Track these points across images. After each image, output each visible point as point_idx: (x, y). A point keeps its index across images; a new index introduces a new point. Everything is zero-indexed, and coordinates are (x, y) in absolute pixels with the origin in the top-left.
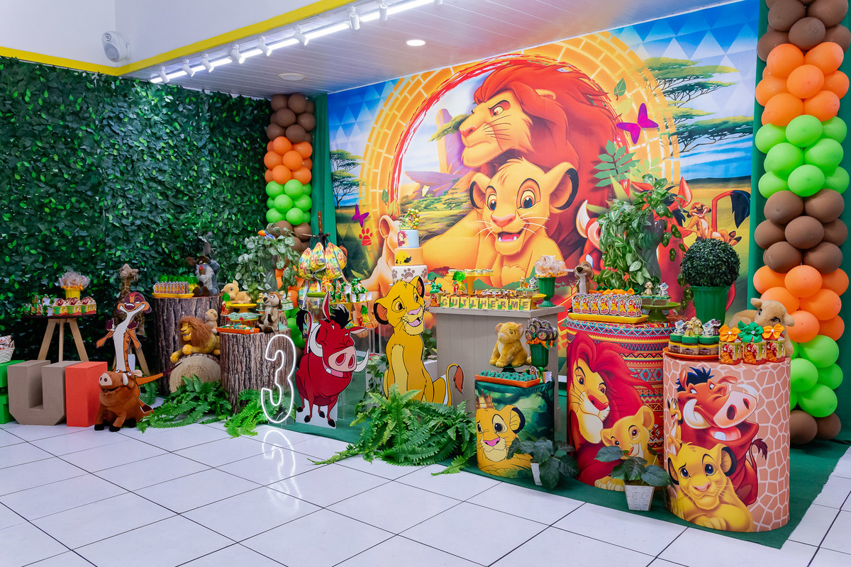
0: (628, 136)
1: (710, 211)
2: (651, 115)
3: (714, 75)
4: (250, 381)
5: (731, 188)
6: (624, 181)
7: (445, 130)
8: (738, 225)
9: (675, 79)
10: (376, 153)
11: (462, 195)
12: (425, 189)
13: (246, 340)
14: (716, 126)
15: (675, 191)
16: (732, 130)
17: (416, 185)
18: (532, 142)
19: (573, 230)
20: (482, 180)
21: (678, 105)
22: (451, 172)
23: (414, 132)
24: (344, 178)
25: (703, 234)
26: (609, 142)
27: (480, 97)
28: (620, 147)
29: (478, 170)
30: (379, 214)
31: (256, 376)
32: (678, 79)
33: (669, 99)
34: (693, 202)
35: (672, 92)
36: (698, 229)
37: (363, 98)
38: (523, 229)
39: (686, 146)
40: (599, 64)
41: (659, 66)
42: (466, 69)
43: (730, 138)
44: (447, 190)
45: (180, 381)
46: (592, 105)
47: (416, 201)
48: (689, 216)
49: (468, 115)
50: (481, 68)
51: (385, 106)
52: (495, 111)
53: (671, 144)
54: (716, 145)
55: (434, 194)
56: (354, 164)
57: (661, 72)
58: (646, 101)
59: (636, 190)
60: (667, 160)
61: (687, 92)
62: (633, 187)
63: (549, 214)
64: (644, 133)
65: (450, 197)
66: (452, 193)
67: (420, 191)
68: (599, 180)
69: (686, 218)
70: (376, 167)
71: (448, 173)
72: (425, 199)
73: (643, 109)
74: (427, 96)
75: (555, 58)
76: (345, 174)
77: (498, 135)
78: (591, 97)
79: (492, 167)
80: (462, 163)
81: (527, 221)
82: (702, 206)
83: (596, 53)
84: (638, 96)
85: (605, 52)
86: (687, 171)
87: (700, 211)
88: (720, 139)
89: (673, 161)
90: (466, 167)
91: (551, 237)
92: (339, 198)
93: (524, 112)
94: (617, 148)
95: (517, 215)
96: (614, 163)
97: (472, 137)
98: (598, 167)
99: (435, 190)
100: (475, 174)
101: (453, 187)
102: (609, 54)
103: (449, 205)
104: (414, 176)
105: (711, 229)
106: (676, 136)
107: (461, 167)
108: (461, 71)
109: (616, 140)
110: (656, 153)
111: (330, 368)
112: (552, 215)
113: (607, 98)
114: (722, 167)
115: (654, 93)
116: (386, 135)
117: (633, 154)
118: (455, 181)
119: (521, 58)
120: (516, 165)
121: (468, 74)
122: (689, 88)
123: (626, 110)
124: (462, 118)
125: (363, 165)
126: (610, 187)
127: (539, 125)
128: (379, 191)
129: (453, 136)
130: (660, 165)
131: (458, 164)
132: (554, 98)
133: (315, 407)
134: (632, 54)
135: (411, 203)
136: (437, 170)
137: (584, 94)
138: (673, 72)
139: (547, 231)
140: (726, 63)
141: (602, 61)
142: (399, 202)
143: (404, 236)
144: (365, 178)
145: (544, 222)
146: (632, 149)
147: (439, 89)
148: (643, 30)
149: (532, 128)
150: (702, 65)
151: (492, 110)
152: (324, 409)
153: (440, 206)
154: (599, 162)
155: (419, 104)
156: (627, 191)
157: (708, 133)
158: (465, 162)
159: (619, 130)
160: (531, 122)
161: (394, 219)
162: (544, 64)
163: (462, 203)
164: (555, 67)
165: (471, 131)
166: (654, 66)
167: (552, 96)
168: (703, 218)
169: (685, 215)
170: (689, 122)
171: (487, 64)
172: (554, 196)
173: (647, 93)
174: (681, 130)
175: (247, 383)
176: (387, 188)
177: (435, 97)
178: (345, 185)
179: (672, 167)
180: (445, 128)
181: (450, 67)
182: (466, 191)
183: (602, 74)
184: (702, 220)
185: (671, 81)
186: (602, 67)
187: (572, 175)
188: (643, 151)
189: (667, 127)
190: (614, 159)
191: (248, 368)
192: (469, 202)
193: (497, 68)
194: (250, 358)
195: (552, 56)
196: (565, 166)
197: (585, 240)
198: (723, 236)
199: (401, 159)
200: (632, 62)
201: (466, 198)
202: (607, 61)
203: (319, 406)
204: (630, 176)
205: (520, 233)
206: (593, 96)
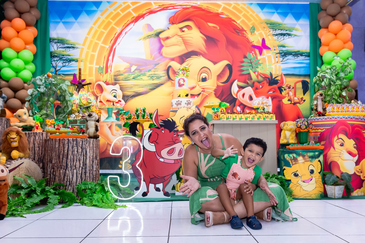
0: (257, 51)
1: (293, 88)
2: (267, 43)
3: (293, 31)
4: (85, 175)
5: (302, 79)
6: (256, 72)
7: (149, 36)
8: (304, 94)
9: (277, 30)
10: (93, 43)
11: (161, 73)
12: (133, 68)
13: (84, 143)
14: (295, 52)
15: (279, 78)
16: (302, 54)
17: (127, 65)
18: (206, 49)
19: (229, 95)
20: (175, 65)
21: (279, 41)
22: (154, 59)
23: (126, 33)
24: (64, 56)
25: (290, 98)
26: (248, 53)
27: (173, 21)
28: (253, 56)
29: (173, 59)
30: (94, 80)
31: (90, 170)
32: (279, 30)
33: (276, 38)
34: (286, 84)
35: (277, 35)
36: (289, 96)
37: (82, 8)
38: (201, 93)
39: (283, 59)
40: (241, 17)
41: (269, 23)
42: (163, 5)
43: (301, 58)
44: (150, 69)
45: (12, 180)
46: (239, 35)
47: (126, 75)
48: (285, 90)
49: (165, 29)
50: (174, 7)
51: (102, 15)
52: (183, 29)
53: (277, 57)
54: (296, 60)
55: (141, 71)
56: (73, 47)
57: (270, 26)
58: (265, 37)
59: (261, 76)
60: (275, 64)
61: (283, 36)
62: (260, 75)
63: (216, 85)
64: (264, 51)
65: (153, 73)
66: (154, 71)
67: (130, 69)
68: (243, 71)
69: (284, 90)
70: (94, 50)
71: (151, 59)
72: (134, 73)
73: (263, 40)
74: (135, 15)
75: (218, 9)
76: (65, 53)
77: (185, 42)
78: (238, 31)
79: (182, 59)
80: (161, 55)
81: (203, 89)
82: (290, 86)
83: (240, 12)
84: (261, 34)
85: (244, 12)
86: (284, 70)
87: (289, 88)
88: (297, 58)
89: (278, 65)
90: (164, 57)
91: (217, 97)
92: (58, 69)
93: (201, 32)
94: (252, 56)
95: (197, 85)
96: (251, 63)
97: (168, 41)
98: (242, 64)
99: (141, 69)
100: (170, 61)
101: (155, 68)
102: (246, 13)
103: (152, 77)
104: (124, 59)
105: (294, 96)
106: (279, 54)
107: (161, 57)
108: (159, 6)
109: (252, 53)
110: (270, 61)
111: (163, 158)
112: (218, 86)
113: (246, 33)
114: (298, 69)
115: (268, 34)
116: (102, 33)
117: (260, 60)
118: (156, 65)
119: (198, 6)
120: (197, 59)
121: (164, 8)
122: (284, 35)
123: (256, 40)
124: (161, 30)
125: (82, 49)
126: (249, 74)
127: (210, 40)
128: (94, 66)
129: (155, 40)
130: (272, 66)
131: (158, 55)
132: (218, 28)
133: (152, 186)
134: (257, 15)
135: (122, 75)
136: (144, 57)
137: (235, 29)
138: (276, 27)
139: (215, 94)
140: (297, 27)
141: (242, 16)
142: (112, 74)
143: (184, 81)
144: (83, 57)
145: (213, 90)
146: (259, 57)
147: (144, 12)
148: (262, 6)
149: (205, 41)
150: (289, 26)
151: (181, 29)
152: (160, 186)
153: (144, 78)
154: (243, 62)
155: (130, 19)
156: (257, 77)
157: (292, 55)
158: (164, 54)
159: (253, 48)
160: (205, 38)
161: (107, 84)
162: (211, 11)
163: (161, 77)
164: (218, 14)
165: (168, 38)
166: (268, 23)
167: (217, 28)
168: (290, 91)
169: (283, 89)
170: (284, 49)
171: (176, 5)
172: (219, 76)
173: (265, 33)
174: (281, 52)
175: (83, 176)
176: (103, 64)
177: (142, 16)
178: (65, 60)
179: (278, 67)
180: (149, 34)
181: (152, 2)
182: (165, 70)
183: (243, 22)
184: (290, 92)
185: (276, 30)
186: (243, 18)
187: (229, 67)
188: (264, 59)
189: (275, 50)
190: (251, 61)
191: (85, 164)
192: (167, 76)
193: (183, 8)
194: (86, 157)
195: (216, 8)
196: (225, 63)
197: (236, 99)
198: (298, 99)
199: (115, 49)
200: (257, 19)
201: (164, 74)
202: (245, 16)
203: (155, 185)
204: (258, 70)
205: (199, 95)
206: (239, 31)
